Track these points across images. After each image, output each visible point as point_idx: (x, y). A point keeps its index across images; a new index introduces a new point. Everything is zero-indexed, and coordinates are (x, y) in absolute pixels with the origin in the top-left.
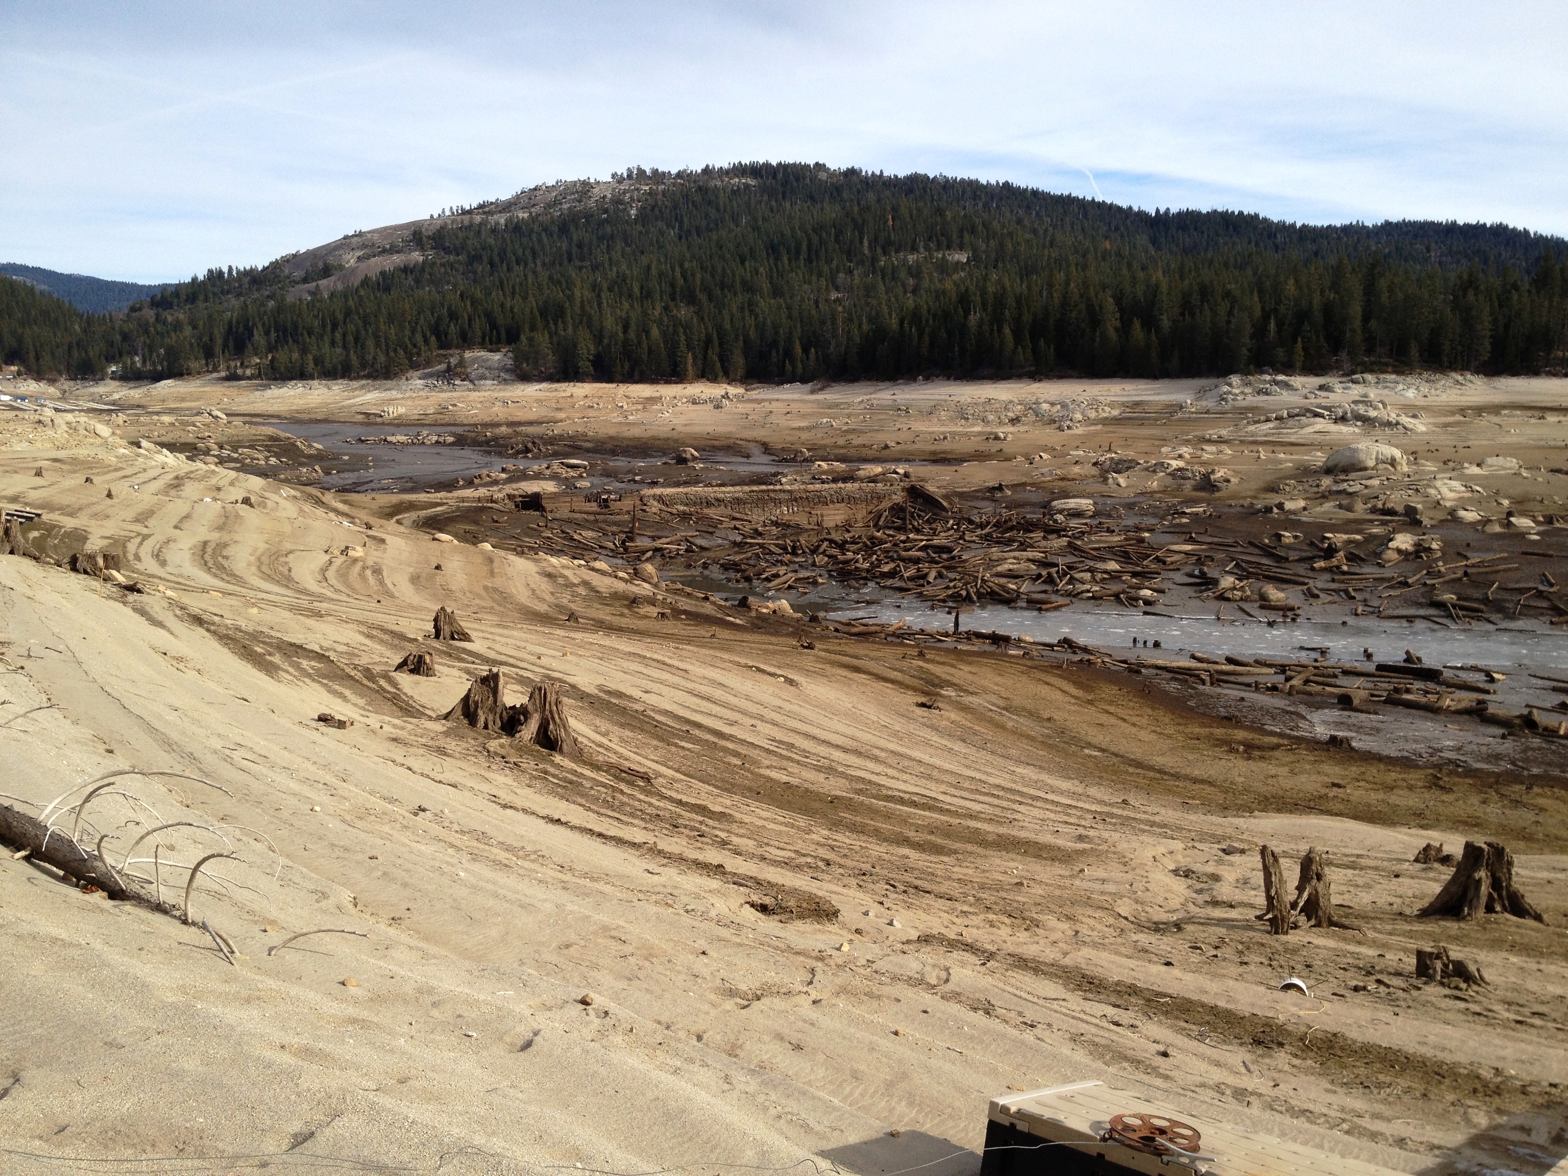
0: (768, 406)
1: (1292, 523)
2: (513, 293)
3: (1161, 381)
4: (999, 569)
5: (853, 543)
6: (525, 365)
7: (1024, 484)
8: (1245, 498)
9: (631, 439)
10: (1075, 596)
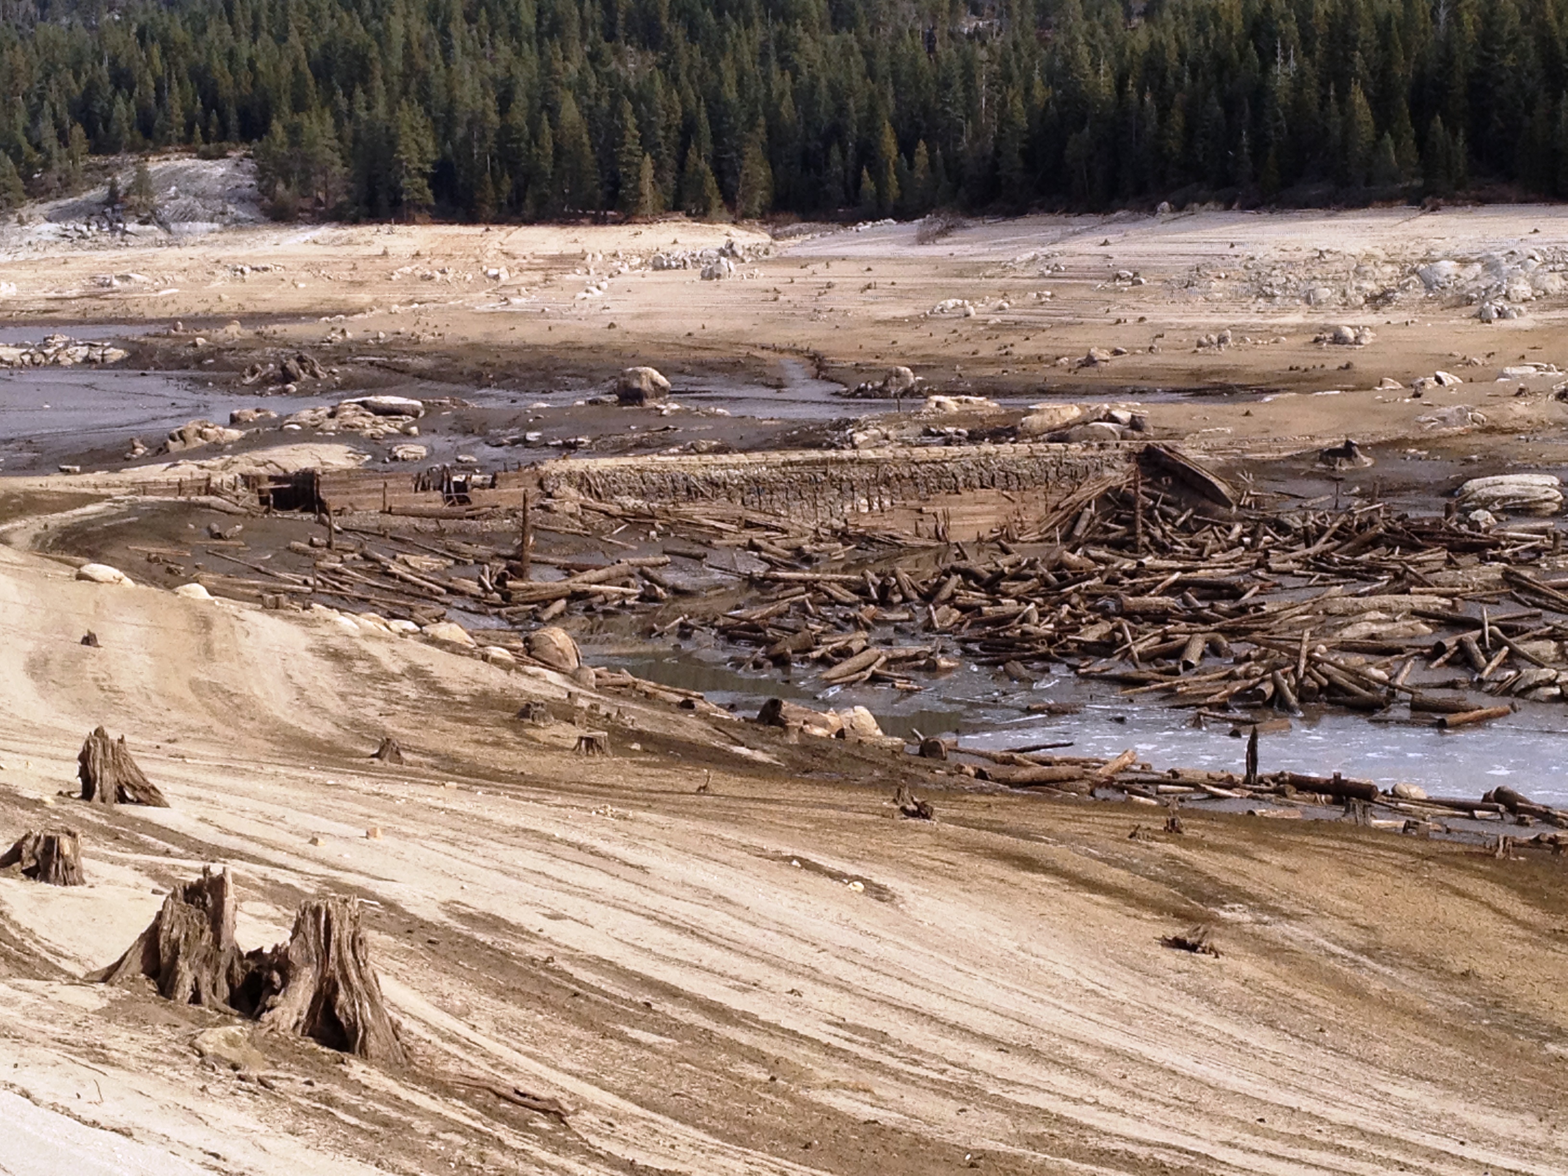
0: (822, 273)
2: (255, 29)
4: (1348, 633)
5: (1018, 577)
6: (280, 187)
7: (1400, 443)
9: (516, 350)
10: (1522, 693)
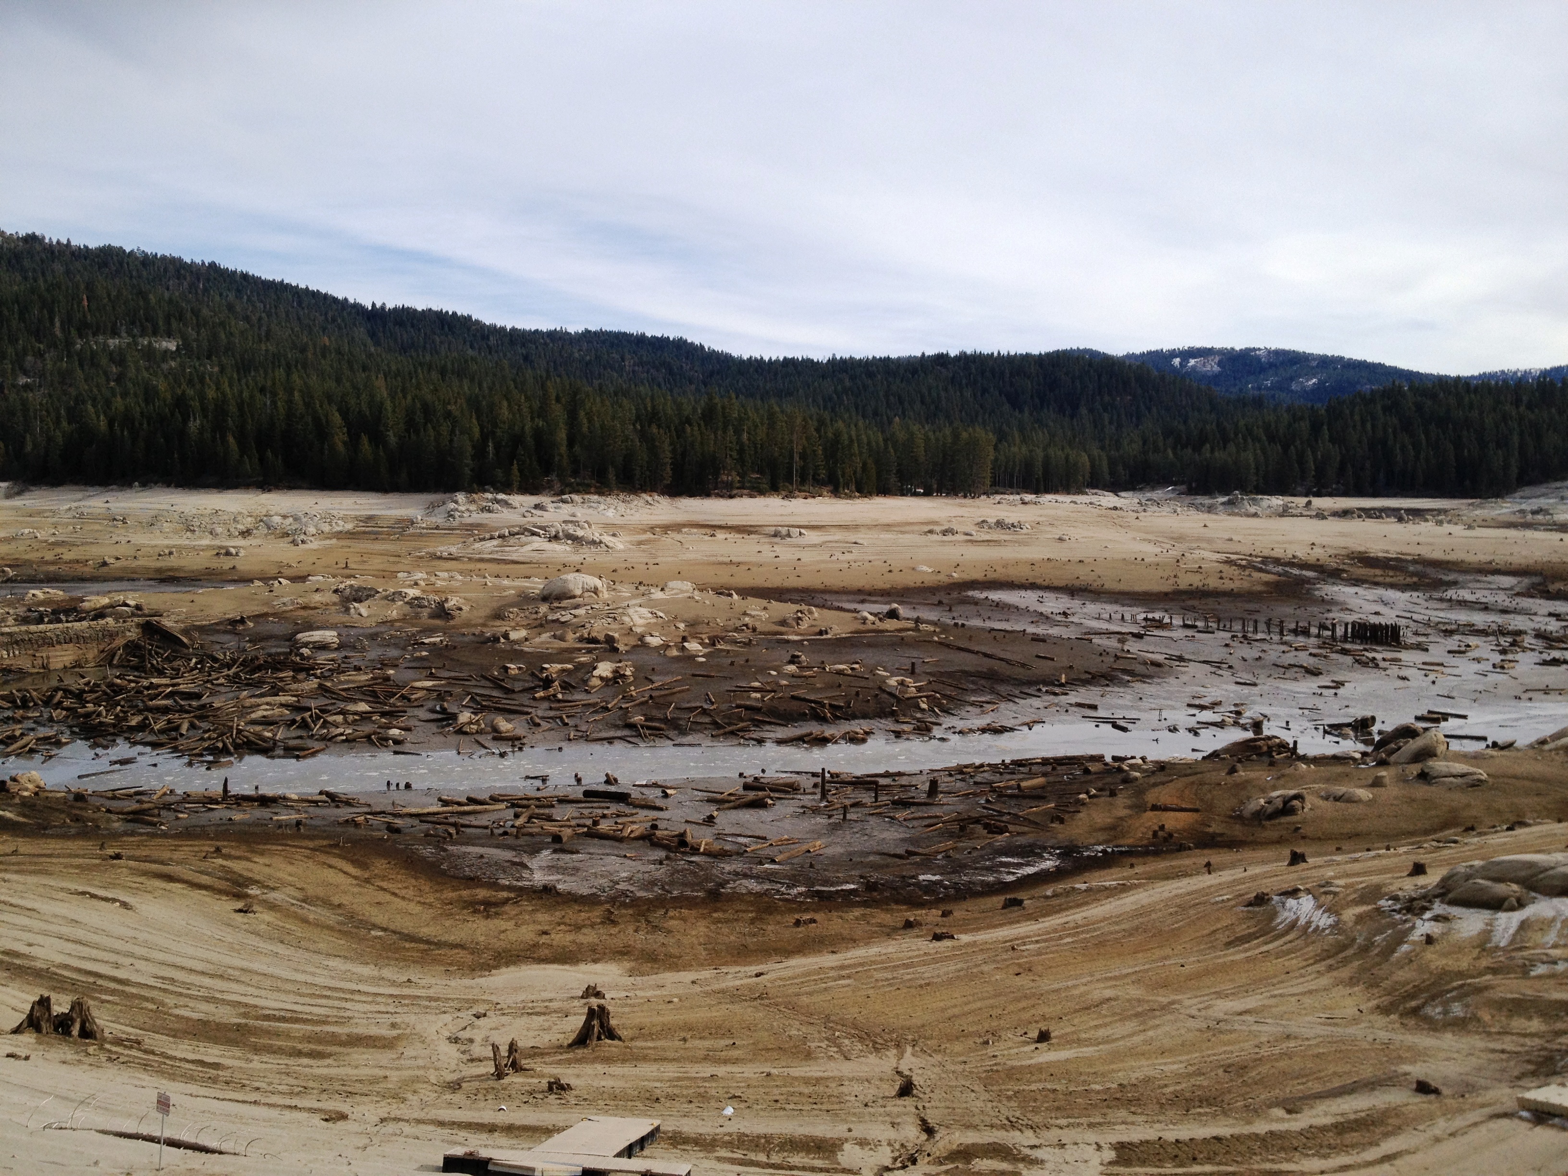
1: (517, 655)
3: (390, 495)
4: (253, 716)
5: (91, 691)
7: (266, 615)
8: (476, 626)
10: (330, 740)
